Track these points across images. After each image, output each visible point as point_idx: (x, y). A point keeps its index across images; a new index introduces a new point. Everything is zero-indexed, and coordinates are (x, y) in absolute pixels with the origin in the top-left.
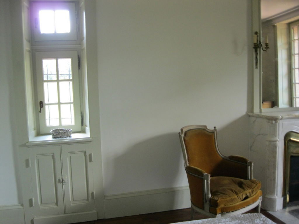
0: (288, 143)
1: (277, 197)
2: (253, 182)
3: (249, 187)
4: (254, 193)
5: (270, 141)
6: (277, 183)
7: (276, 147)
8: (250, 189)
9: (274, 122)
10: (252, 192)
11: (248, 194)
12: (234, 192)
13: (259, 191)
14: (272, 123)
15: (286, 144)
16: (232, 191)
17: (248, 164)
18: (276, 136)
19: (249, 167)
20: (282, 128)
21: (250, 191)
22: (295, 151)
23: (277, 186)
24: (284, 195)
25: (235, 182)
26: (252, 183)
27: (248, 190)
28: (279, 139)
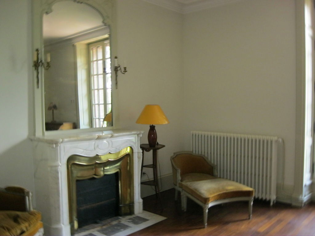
0: (71, 167)
1: (63, 225)
2: (32, 214)
3: (26, 220)
4: (32, 226)
5: (52, 167)
6: (62, 211)
7: (57, 172)
8: (27, 221)
9: (54, 146)
10: (29, 225)
11: (25, 229)
12: (6, 228)
13: (39, 223)
14: (53, 147)
15: (70, 168)
16: (3, 228)
17: (26, 194)
18: (57, 160)
19: (27, 198)
20: (64, 151)
21: (27, 224)
22: (79, 175)
23: (63, 214)
24: (71, 222)
25: (9, 216)
26: (30, 215)
27: (23, 223)
28: (61, 163)
